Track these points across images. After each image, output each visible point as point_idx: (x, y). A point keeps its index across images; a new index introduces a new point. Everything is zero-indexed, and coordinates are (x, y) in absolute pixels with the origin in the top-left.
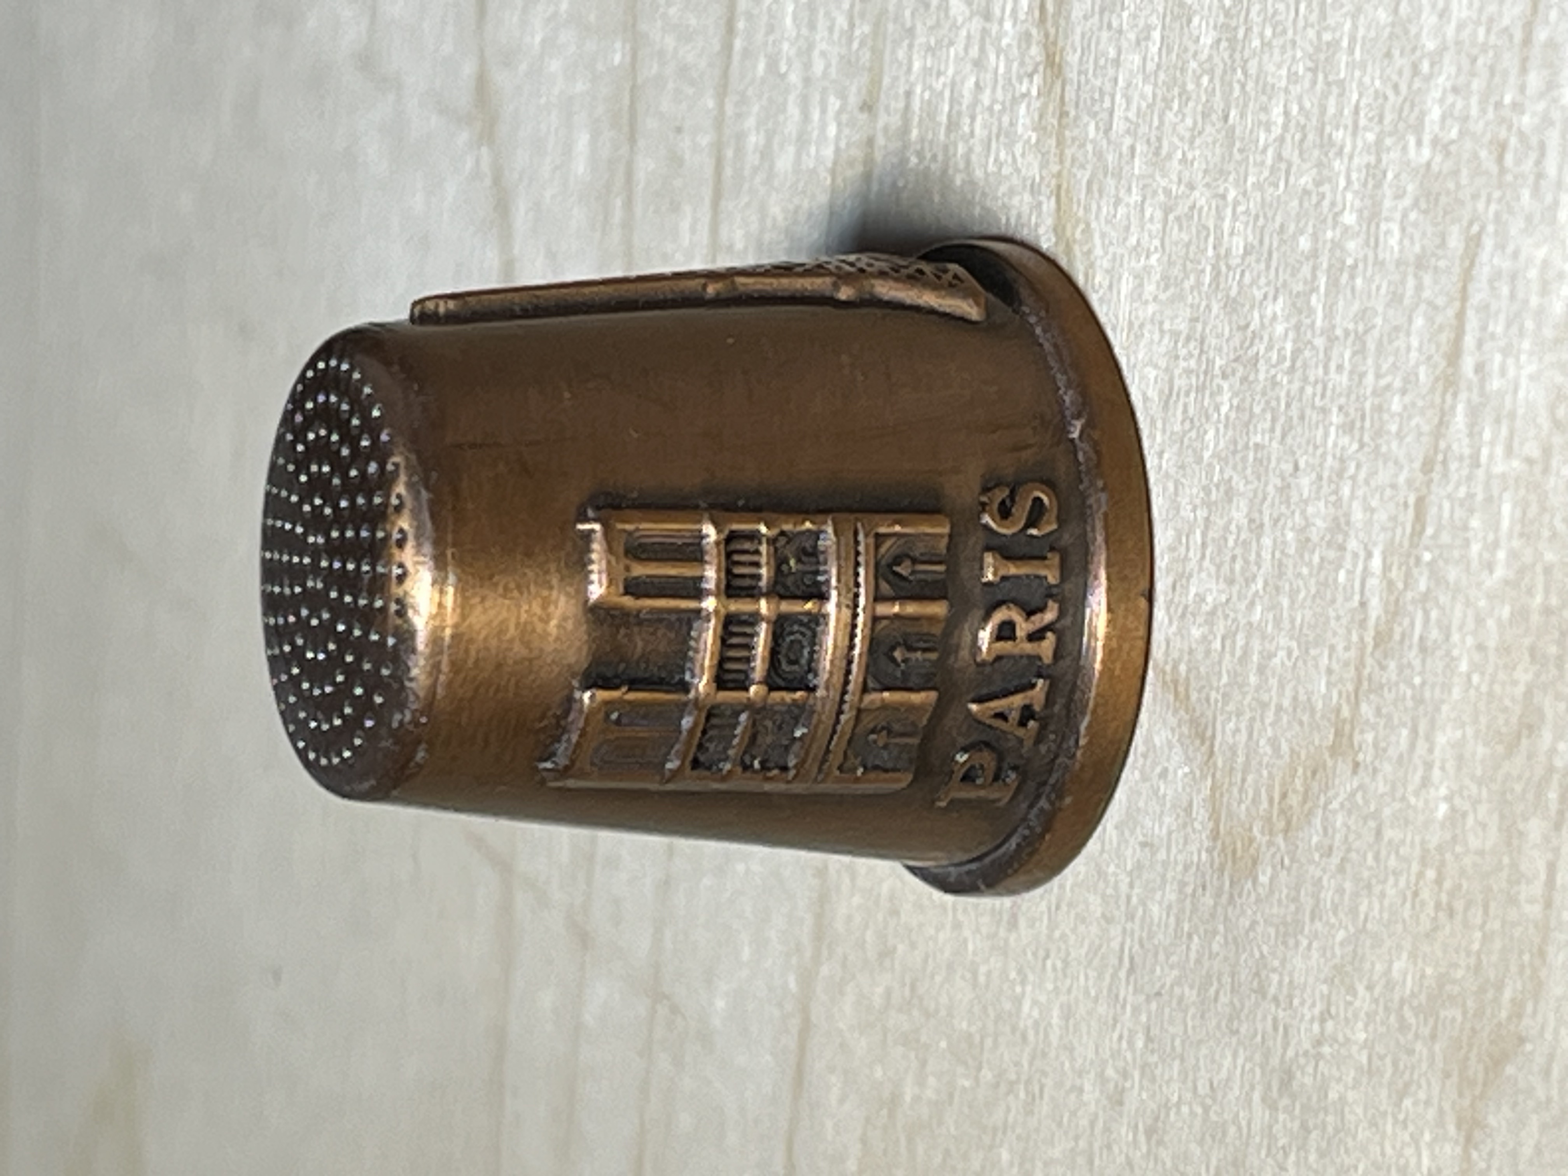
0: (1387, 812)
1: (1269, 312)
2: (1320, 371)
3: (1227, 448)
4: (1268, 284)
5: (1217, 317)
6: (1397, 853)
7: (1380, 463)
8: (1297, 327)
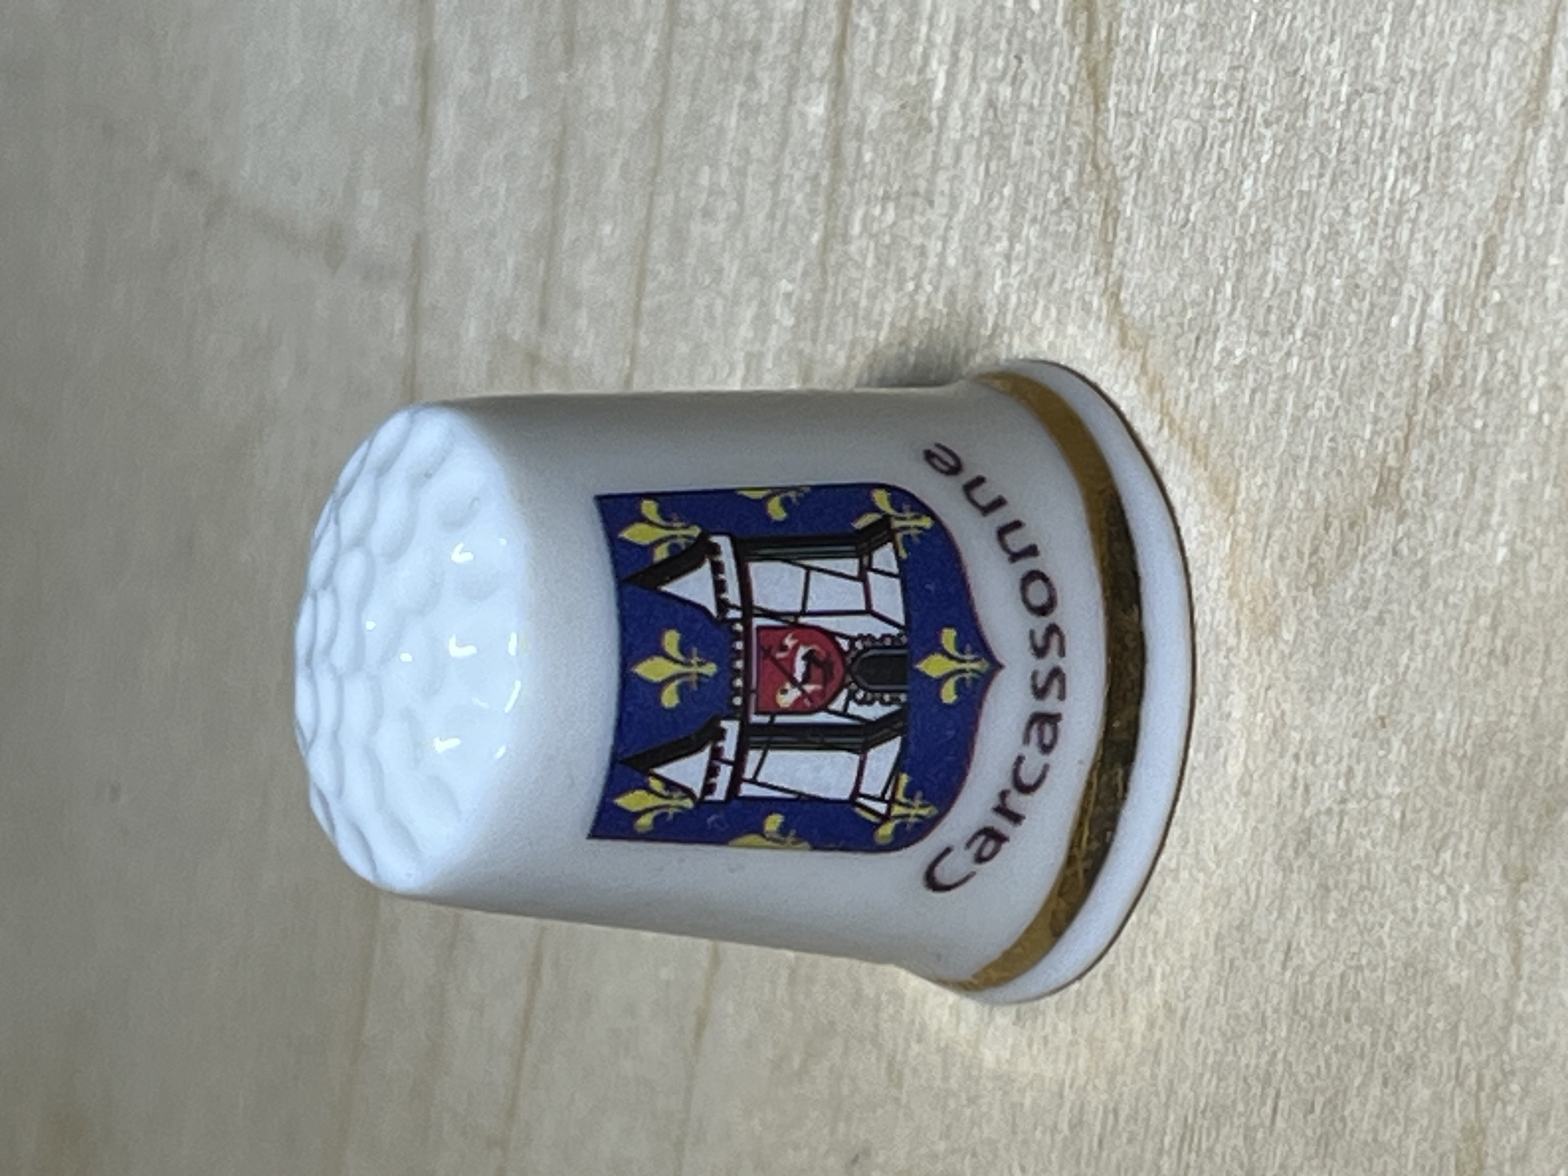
0: (1434, 560)
1: (1323, 56)
2: (1380, 113)
3: (1265, 198)
4: (1323, 27)
5: (1261, 63)
6: (1446, 602)
7: (1447, 205)
8: (1356, 69)
